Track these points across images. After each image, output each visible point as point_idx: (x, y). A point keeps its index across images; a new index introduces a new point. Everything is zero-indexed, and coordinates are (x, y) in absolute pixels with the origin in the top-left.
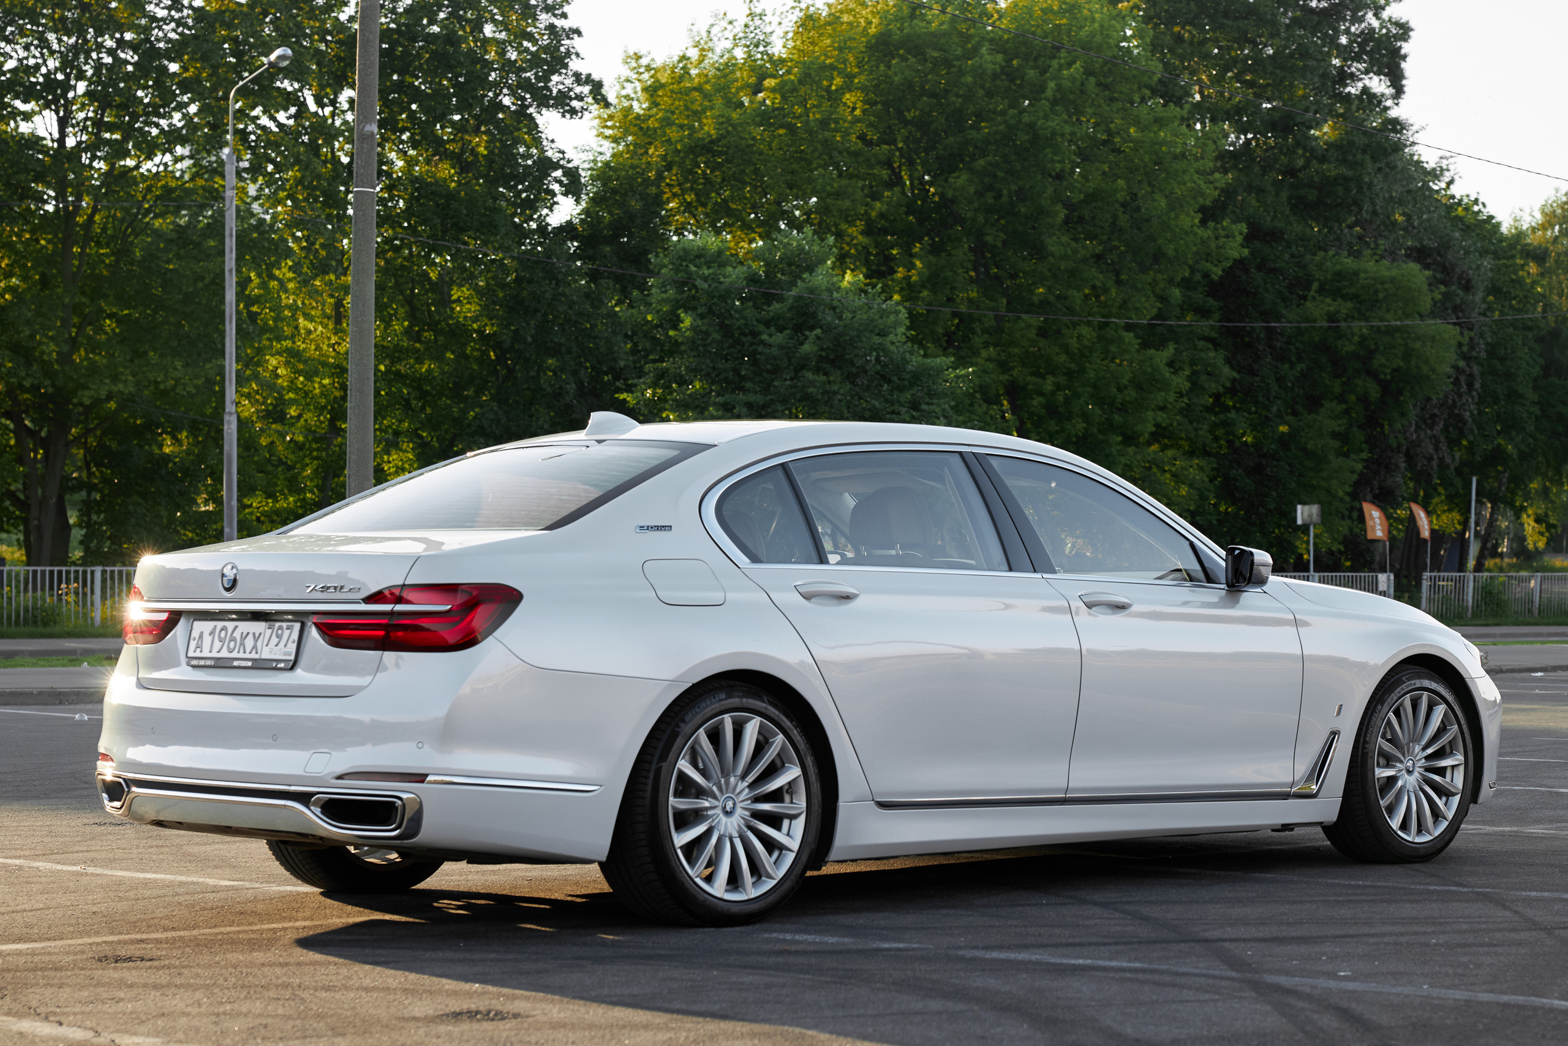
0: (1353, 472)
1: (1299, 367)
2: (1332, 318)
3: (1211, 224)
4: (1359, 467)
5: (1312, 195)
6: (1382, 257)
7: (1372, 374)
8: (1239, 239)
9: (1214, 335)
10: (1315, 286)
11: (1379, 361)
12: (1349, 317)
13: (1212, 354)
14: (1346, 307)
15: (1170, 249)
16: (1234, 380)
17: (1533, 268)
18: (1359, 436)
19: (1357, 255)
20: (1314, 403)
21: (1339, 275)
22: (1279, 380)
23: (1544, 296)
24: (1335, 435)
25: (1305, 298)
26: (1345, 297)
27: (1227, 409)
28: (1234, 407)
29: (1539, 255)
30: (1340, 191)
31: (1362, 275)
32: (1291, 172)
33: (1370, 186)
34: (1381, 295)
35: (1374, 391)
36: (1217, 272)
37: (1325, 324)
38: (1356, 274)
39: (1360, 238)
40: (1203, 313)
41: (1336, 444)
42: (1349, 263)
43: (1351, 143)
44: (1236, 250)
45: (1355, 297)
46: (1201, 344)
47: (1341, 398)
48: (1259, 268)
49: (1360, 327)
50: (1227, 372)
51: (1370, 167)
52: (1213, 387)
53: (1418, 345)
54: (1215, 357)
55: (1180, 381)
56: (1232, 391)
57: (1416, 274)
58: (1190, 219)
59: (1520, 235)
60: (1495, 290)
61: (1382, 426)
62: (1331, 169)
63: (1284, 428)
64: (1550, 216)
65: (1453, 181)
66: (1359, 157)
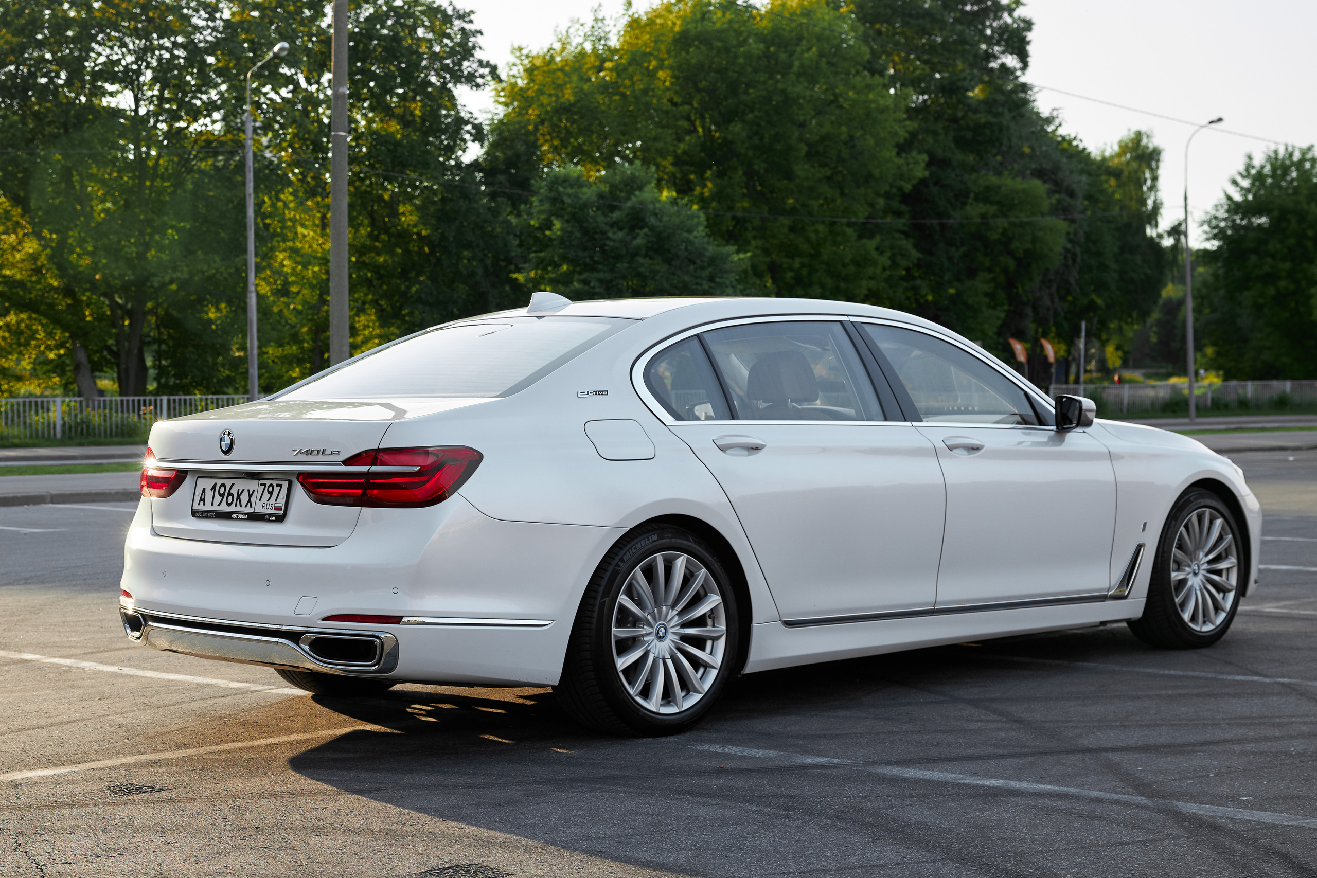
0: (998, 318)
1: (963, 249)
2: (984, 216)
3: (904, 155)
4: (1002, 315)
5: (969, 135)
6: (1017, 176)
7: (1011, 253)
8: (923, 165)
9: (906, 229)
10: (972, 195)
11: (1015, 244)
12: (995, 216)
13: (904, 242)
14: (993, 209)
15: (877, 173)
16: (919, 259)
17: (1113, 182)
18: (1002, 295)
19: (999, 174)
20: (972, 273)
21: (988, 188)
22: (950, 259)
23: (1120, 200)
24: (986, 294)
25: (964, 204)
26: (992, 203)
27: (915, 278)
28: (920, 277)
29: (1116, 173)
30: (988, 132)
31: (1003, 188)
32: (955, 120)
33: (1008, 128)
34: (1016, 201)
35: (1012, 264)
36: (908, 187)
37: (979, 220)
38: (999, 187)
39: (1001, 163)
40: (899, 214)
41: (986, 300)
42: (994, 179)
43: (995, 101)
44: (920, 172)
45: (999, 203)
46: (897, 235)
47: (990, 270)
48: (936, 184)
49: (1002, 223)
50: (915, 254)
51: (1008, 116)
52: (904, 263)
53: (1041, 234)
54: (907, 244)
55: (884, 260)
56: (918, 266)
57: (1039, 187)
58: (889, 153)
59: (1104, 160)
60: (1089, 197)
61: (1017, 288)
62: (983, 118)
63: (952, 291)
64: (1124, 148)
65: (1060, 125)
66: (1000, 109)
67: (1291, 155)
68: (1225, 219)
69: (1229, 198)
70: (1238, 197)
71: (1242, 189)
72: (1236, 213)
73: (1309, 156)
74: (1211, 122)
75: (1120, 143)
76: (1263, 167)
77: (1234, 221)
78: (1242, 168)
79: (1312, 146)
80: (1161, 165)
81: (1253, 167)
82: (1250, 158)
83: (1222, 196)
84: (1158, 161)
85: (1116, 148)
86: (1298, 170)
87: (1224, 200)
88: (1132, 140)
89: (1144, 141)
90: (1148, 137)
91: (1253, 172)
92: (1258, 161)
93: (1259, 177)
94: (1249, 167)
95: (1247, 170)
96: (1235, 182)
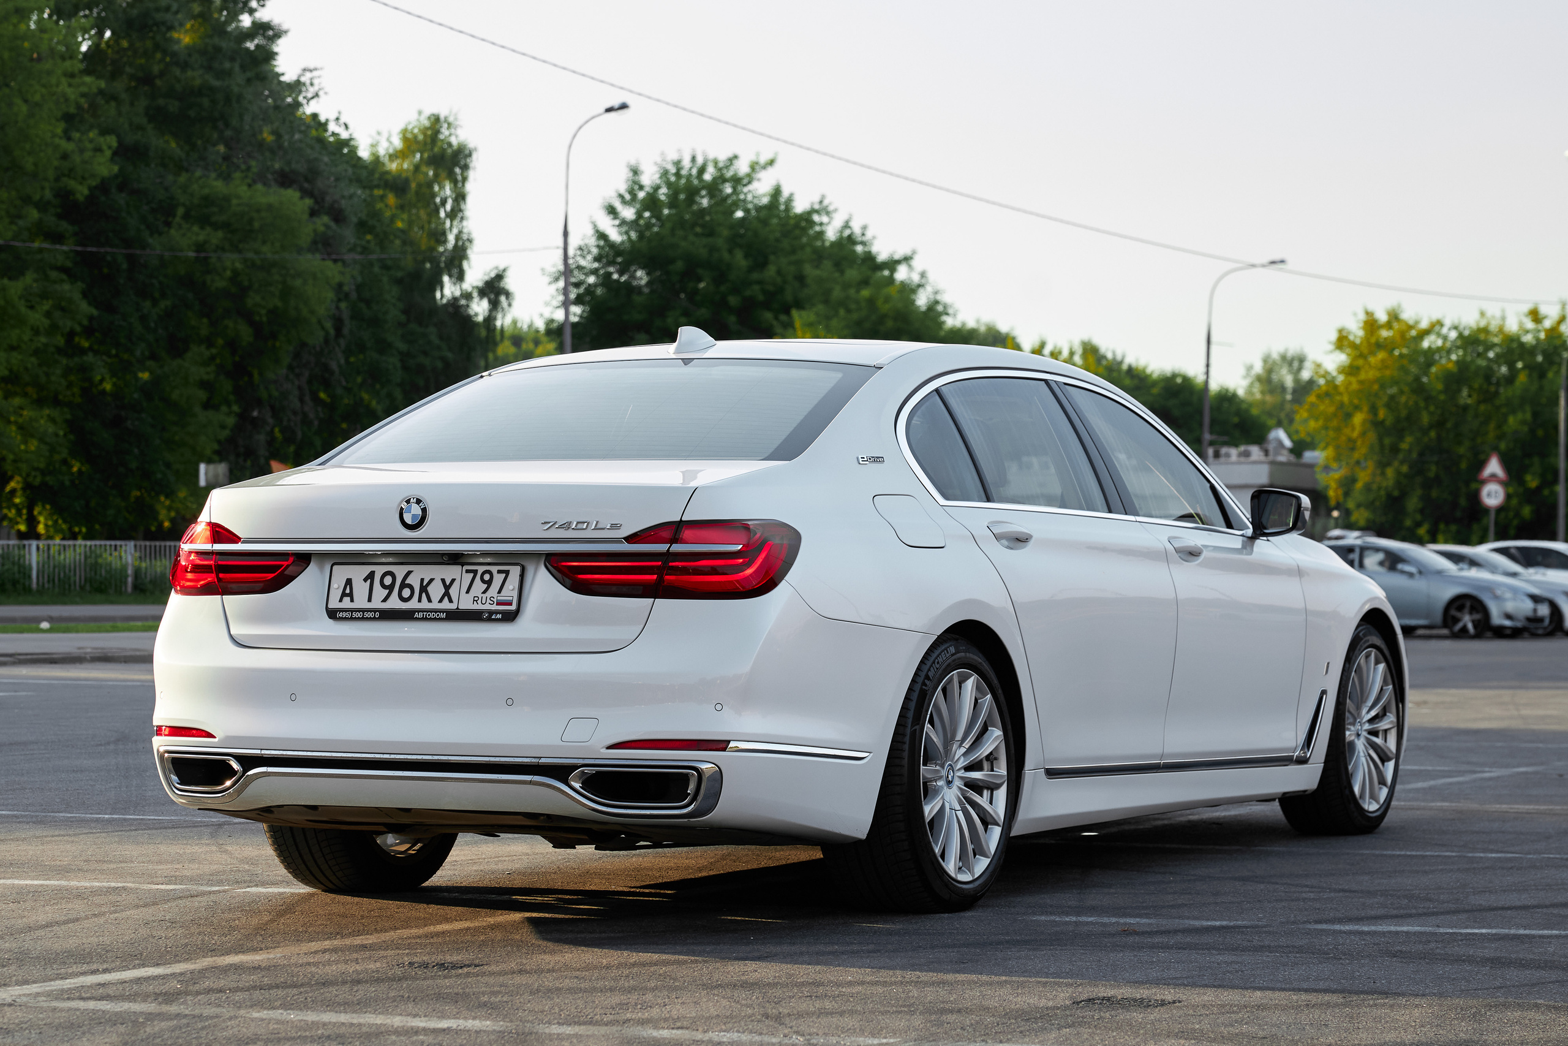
0: (223, 427)
1: (164, 304)
2: (200, 247)
3: (76, 135)
4: (231, 421)
5: (174, 106)
6: (254, 182)
7: (248, 316)
8: (108, 153)
9: (69, 264)
10: (180, 211)
11: (253, 299)
12: (220, 248)
13: (67, 287)
14: (216, 237)
15: (28, 163)
16: (91, 318)
17: (391, 199)
18: (226, 386)
19: (226, 177)
20: (177, 347)
21: (208, 201)
22: (143, 319)
23: (402, 231)
24: (204, 385)
25: (168, 224)
26: (216, 226)
27: (83, 352)
28: (91, 348)
29: (398, 185)
30: (206, 102)
31: (234, 201)
32: (147, 80)
33: (240, 97)
34: (256, 225)
35: (245, 333)
36: (82, 191)
37: (192, 254)
38: (227, 199)
39: (226, 158)
40: (57, 238)
41: (202, 395)
42: (218, 186)
43: (218, 50)
44: (104, 167)
45: (226, 226)
46: (54, 274)
47: (209, 343)
48: (121, 188)
49: (232, 261)
50: (85, 308)
51: (239, 78)
52: (67, 324)
53: (298, 282)
54: (71, 291)
55: (36, 318)
56: (89, 332)
57: (293, 200)
58: (49, 130)
59: (377, 160)
60: (363, 226)
61: (251, 376)
62: (196, 77)
63: (145, 376)
64: (410, 142)
65: (317, 95)
66: (227, 65)
67: (702, 170)
68: (594, 272)
69: (602, 236)
70: (615, 236)
71: (623, 222)
72: (612, 263)
73: (729, 174)
74: (609, 110)
75: (404, 132)
76: (657, 188)
77: (608, 275)
78: (623, 188)
79: (736, 157)
80: (471, 174)
81: (641, 188)
82: (635, 172)
83: (590, 231)
84: (465, 168)
85: (397, 143)
86: (711, 195)
87: (592, 241)
88: (424, 131)
89: (445, 132)
90: (449, 125)
91: (641, 195)
92: (649, 177)
93: (651, 202)
94: (635, 185)
95: (631, 192)
96: (612, 211)
